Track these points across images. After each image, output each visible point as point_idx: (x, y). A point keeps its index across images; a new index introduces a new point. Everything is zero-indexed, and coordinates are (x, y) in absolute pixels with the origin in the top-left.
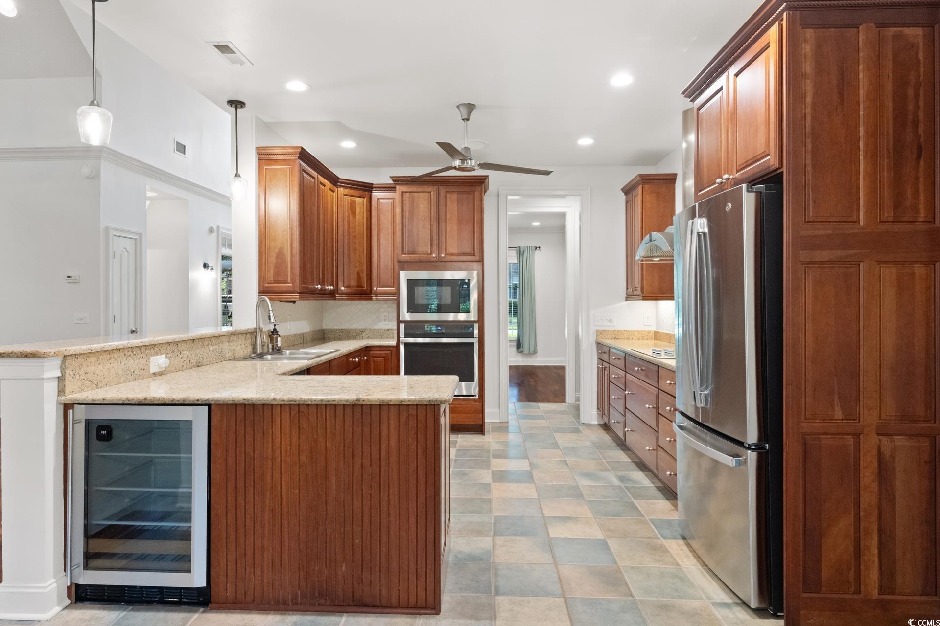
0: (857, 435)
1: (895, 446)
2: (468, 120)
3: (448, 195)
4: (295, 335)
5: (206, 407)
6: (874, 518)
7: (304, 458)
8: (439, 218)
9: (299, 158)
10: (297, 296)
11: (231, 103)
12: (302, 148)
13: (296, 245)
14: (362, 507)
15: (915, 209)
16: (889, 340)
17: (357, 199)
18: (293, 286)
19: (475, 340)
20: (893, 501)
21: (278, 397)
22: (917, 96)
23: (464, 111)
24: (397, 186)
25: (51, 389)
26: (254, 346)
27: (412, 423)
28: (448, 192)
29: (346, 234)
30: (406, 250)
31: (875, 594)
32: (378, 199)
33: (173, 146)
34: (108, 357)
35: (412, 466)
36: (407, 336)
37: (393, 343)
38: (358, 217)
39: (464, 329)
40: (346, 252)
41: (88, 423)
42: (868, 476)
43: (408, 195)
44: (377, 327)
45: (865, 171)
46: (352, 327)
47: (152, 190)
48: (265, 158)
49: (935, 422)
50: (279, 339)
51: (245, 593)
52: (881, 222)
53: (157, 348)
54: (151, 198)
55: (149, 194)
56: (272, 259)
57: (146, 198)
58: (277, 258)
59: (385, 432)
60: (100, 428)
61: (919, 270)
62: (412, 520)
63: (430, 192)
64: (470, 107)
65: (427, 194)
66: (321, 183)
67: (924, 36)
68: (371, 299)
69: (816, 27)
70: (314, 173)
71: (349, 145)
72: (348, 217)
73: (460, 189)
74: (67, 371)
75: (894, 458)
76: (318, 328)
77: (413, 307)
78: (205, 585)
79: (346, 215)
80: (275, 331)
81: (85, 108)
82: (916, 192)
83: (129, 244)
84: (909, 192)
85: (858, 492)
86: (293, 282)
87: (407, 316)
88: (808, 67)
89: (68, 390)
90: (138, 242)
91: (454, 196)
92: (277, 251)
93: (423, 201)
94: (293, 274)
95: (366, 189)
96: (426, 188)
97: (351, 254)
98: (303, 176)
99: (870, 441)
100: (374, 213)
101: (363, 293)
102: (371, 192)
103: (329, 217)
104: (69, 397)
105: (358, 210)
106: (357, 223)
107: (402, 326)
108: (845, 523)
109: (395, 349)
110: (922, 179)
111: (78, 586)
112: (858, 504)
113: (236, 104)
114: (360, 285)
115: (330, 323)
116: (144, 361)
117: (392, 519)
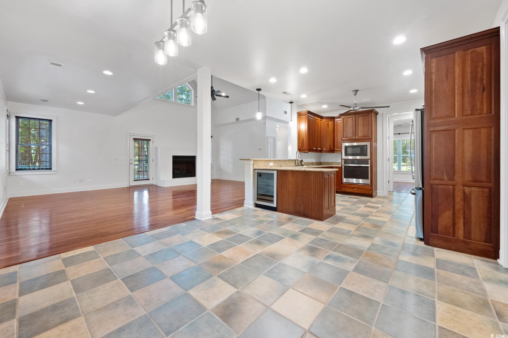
0: (454, 186)
1: (471, 190)
2: (356, 95)
3: (359, 117)
4: (310, 163)
5: (276, 171)
6: (461, 212)
7: (294, 182)
8: (356, 125)
9: (308, 113)
10: (307, 151)
11: (290, 102)
12: (308, 111)
13: (307, 137)
14: (306, 194)
15: (482, 110)
16: (468, 155)
17: (329, 122)
18: (306, 148)
19: (369, 165)
20: (470, 209)
21: (289, 169)
22: (482, 70)
23: (354, 92)
24: (342, 117)
25: (252, 166)
26: (296, 163)
27: (317, 176)
28: (359, 116)
29: (326, 133)
30: (345, 136)
31: (461, 238)
32: (337, 121)
33: (283, 112)
34: (261, 161)
35: (317, 186)
36: (344, 164)
37: (340, 166)
38: (330, 127)
39: (366, 162)
40: (326, 138)
41: (258, 173)
42: (459, 198)
43: (345, 119)
44: (338, 162)
45: (457, 100)
46: (330, 162)
47: (278, 125)
48: (299, 115)
49: (492, 183)
50: (303, 163)
51: (283, 210)
52: (465, 115)
53: (271, 161)
54: (278, 127)
55: (278, 126)
56: (301, 141)
57: (277, 127)
58: (302, 141)
59: (311, 178)
60: (259, 174)
61: (483, 131)
62: (317, 199)
63: (353, 117)
64: (356, 91)
65: (351, 118)
66: (316, 119)
67: (486, 49)
68: (334, 153)
69: (437, 57)
70: (313, 117)
71: (325, 106)
72: (327, 128)
73: (364, 115)
74: (254, 163)
75: (471, 194)
76: (319, 161)
77: (346, 154)
78: (276, 207)
79: (326, 127)
80: (302, 160)
81: (258, 113)
82: (482, 104)
83: (272, 140)
84: (478, 104)
85: (454, 204)
86: (306, 147)
87: (344, 157)
88: (434, 70)
89: (254, 167)
90: (274, 139)
91: (361, 118)
92: (302, 139)
93: (350, 120)
94: (306, 145)
95: (333, 118)
96: (351, 116)
97: (327, 139)
98: (309, 118)
99: (459, 188)
100: (335, 126)
101: (332, 151)
102: (334, 119)
103: (319, 128)
104: (255, 168)
105: (330, 125)
106: (329, 130)
107: (343, 160)
108: (449, 214)
109: (341, 168)
110: (485, 99)
111: (256, 204)
112: (454, 208)
113: (291, 103)
114: (330, 148)
115: (323, 160)
116: (268, 163)
117: (312, 198)
